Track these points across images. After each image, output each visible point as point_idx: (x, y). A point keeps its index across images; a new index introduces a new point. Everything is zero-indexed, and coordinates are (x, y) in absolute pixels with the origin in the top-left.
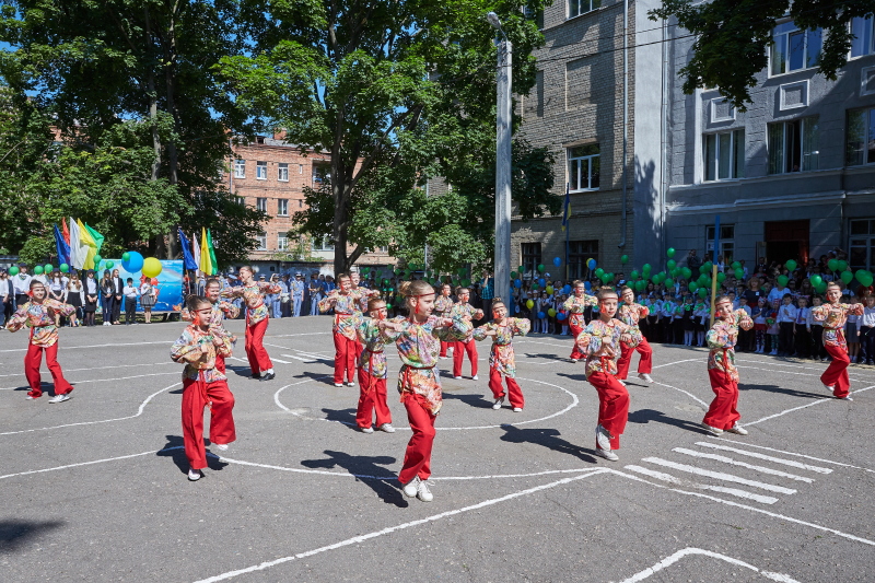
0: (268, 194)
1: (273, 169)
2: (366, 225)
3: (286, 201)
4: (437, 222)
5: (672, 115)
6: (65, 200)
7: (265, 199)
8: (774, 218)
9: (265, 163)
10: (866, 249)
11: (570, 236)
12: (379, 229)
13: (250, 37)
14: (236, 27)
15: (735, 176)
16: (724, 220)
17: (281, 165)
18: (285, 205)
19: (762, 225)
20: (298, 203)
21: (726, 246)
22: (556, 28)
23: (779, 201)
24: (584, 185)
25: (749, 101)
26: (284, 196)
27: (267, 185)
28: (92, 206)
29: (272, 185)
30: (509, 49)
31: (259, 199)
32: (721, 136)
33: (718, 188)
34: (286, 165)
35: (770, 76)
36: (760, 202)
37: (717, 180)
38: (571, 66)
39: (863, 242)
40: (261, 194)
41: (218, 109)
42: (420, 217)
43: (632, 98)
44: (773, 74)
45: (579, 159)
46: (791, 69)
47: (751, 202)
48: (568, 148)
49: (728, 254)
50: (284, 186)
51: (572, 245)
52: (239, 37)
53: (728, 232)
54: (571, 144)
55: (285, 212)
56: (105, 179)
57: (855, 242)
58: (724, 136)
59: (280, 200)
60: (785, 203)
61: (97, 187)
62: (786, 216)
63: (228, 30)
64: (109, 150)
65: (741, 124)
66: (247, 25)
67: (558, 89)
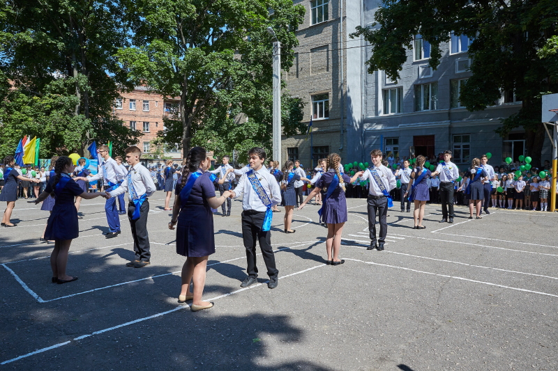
0: (137, 119)
1: (139, 104)
2: (202, 139)
3: (148, 123)
4: (240, 138)
5: (366, 79)
6: (24, 125)
7: (135, 122)
8: (418, 134)
9: (135, 100)
10: (460, 150)
11: (313, 144)
12: (209, 142)
13: (131, 30)
14: (122, 24)
15: (399, 112)
16: (394, 135)
17: (144, 101)
18: (147, 126)
19: (412, 138)
20: (155, 124)
21: (394, 148)
22: (304, 30)
23: (420, 125)
24: (321, 116)
25: (399, 78)
26: (147, 120)
27: (136, 113)
28: (41, 128)
29: (139, 113)
30: (279, 46)
31: (131, 122)
32: (392, 91)
33: (390, 118)
34: (148, 102)
35: (414, 61)
36: (413, 125)
37: (390, 114)
38: (312, 50)
39: (459, 147)
40: (133, 119)
41: (111, 71)
42: (232, 135)
43: (345, 70)
44: (416, 59)
45: (318, 102)
46: (425, 57)
47: (406, 126)
48: (312, 96)
49: (396, 153)
50: (147, 114)
51: (315, 148)
52: (124, 30)
53: (396, 141)
54: (313, 94)
55: (147, 130)
56: (48, 113)
57: (456, 147)
58: (393, 91)
59: (144, 123)
60: (422, 127)
61: (43, 117)
62: (424, 133)
63: (118, 27)
64: (50, 97)
65: (401, 85)
66: (130, 23)
67: (306, 63)
